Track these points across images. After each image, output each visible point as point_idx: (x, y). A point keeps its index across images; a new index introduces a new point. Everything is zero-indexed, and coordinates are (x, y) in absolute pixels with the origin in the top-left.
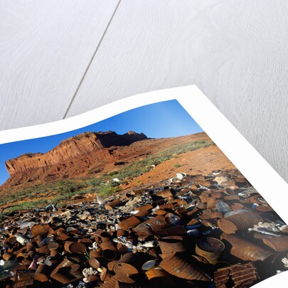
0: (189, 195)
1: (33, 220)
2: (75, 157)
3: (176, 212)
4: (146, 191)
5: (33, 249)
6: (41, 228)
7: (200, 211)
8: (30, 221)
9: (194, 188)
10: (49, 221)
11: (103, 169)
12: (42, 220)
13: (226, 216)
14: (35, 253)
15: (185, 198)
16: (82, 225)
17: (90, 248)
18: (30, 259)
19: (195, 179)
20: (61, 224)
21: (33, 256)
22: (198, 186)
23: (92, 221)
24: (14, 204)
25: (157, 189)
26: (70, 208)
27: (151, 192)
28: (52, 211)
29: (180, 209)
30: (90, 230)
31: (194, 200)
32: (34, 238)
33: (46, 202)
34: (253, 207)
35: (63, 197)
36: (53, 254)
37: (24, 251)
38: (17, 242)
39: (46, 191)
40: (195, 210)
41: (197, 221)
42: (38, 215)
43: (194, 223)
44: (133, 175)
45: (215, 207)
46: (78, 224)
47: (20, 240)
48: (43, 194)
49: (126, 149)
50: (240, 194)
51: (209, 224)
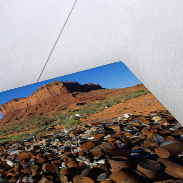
0: (133, 129)
1: (20, 148)
2: (48, 99)
3: (123, 140)
4: (100, 124)
5: (19, 170)
6: (25, 154)
7: (142, 141)
8: (17, 149)
9: (138, 124)
10: (31, 149)
11: (68, 107)
12: (26, 148)
13: (161, 145)
14: (21, 173)
15: (130, 131)
16: (54, 150)
17: (60, 167)
18: (17, 178)
19: (138, 118)
20: (39, 150)
21: (20, 175)
22: (140, 124)
23: (61, 146)
24: (5, 137)
25: (108, 123)
26: (45, 137)
27: (104, 125)
28: (32, 141)
29: (126, 138)
30: (60, 153)
31: (137, 133)
32: (20, 162)
33: (28, 134)
34: (181, 138)
35: (40, 129)
36: (34, 174)
37: (12, 172)
38: (7, 165)
39: (28, 126)
40: (138, 140)
41: (139, 148)
42: (23, 144)
43: (137, 149)
44: (90, 112)
45: (153, 139)
46: (51, 149)
47: (10, 163)
48: (27, 129)
49: (86, 95)
50: (171, 129)
51: (148, 151)
